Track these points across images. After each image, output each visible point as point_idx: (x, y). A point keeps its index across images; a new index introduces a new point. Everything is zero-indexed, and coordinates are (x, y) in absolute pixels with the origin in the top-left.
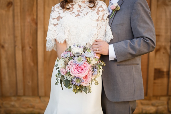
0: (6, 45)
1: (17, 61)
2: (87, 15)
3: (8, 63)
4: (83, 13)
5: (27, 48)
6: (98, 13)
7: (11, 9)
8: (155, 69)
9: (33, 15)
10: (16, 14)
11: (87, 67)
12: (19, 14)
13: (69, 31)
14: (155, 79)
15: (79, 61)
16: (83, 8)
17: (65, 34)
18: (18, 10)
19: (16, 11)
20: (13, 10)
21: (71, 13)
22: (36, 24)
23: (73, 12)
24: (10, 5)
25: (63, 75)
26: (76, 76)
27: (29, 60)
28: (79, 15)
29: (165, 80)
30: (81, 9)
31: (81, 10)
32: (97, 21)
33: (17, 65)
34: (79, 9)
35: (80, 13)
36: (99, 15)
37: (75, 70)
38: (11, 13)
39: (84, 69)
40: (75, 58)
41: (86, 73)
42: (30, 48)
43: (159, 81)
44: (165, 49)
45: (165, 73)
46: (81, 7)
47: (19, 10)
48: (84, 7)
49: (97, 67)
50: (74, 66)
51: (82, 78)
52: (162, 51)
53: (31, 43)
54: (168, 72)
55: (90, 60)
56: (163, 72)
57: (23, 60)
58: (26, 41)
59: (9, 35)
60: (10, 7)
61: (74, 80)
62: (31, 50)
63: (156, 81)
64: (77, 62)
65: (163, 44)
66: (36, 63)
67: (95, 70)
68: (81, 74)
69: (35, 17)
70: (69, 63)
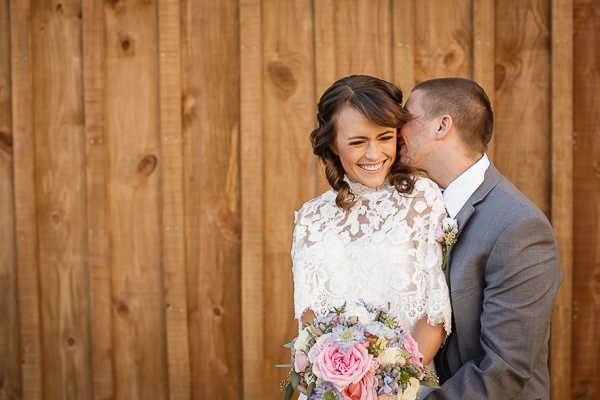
0: (134, 304)
1: (171, 359)
2: (380, 229)
3: (140, 363)
4: (371, 224)
5: (207, 314)
6: (411, 224)
7: (152, 179)
9: (228, 201)
10: (167, 199)
12: (179, 199)
13: (327, 284)
15: (346, 338)
16: (375, 205)
17: (310, 292)
18: (174, 184)
19: (167, 187)
20: (160, 183)
21: (341, 228)
22: (237, 232)
23: (347, 224)
24: (149, 167)
25: (298, 371)
26: (326, 379)
27: (212, 354)
28: (360, 233)
30: (369, 209)
31: (368, 212)
33: (172, 371)
34: (364, 210)
35: (364, 227)
36: (415, 228)
37: (328, 360)
38: (152, 193)
39: (354, 365)
42: (217, 312)
46: (370, 205)
47: (178, 186)
48: (378, 203)
49: (396, 372)
51: (341, 389)
53: (219, 297)
55: (378, 347)
57: (191, 352)
58: (203, 289)
59: (143, 270)
60: (148, 174)
61: (320, 390)
62: (218, 318)
66: (237, 364)
68: (337, 376)
69: (233, 208)
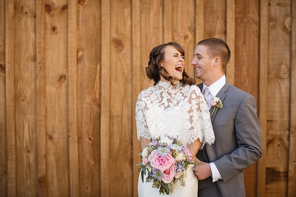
0: (55, 136)
1: (71, 159)
2: (177, 105)
3: (57, 160)
4: (173, 103)
5: (86, 140)
6: (190, 102)
7: (64, 84)
8: (268, 169)
9: (95, 94)
10: (70, 92)
11: (170, 161)
12: (75, 93)
14: (267, 183)
15: (163, 152)
16: (174, 96)
18: (73, 86)
19: (70, 88)
20: (67, 86)
21: (160, 104)
22: (99, 106)
23: (162, 102)
24: (63, 80)
25: (144, 165)
26: (156, 168)
27: (88, 156)
28: (169, 106)
29: (282, 185)
31: (171, 98)
32: (189, 113)
33: (71, 164)
34: (169, 97)
35: (170, 104)
36: (192, 104)
37: (157, 161)
38: (64, 90)
39: (167, 162)
40: (160, 149)
41: (168, 167)
42: (90, 139)
43: (273, 186)
44: (281, 139)
45: (282, 175)
46: (172, 95)
47: (75, 87)
48: (175, 94)
49: (183, 163)
50: (156, 157)
51: (162, 172)
52: (277, 142)
53: (91, 133)
54: (286, 173)
55: (175, 154)
56: (279, 173)
57: (79, 156)
58: (84, 130)
59: (59, 122)
60: (62, 82)
61: (154, 172)
62: (90, 142)
63: (269, 186)
64: (160, 152)
65: (278, 133)
66: (98, 161)
67: (180, 166)
68: (161, 167)
69: (97, 97)
70: (152, 153)
